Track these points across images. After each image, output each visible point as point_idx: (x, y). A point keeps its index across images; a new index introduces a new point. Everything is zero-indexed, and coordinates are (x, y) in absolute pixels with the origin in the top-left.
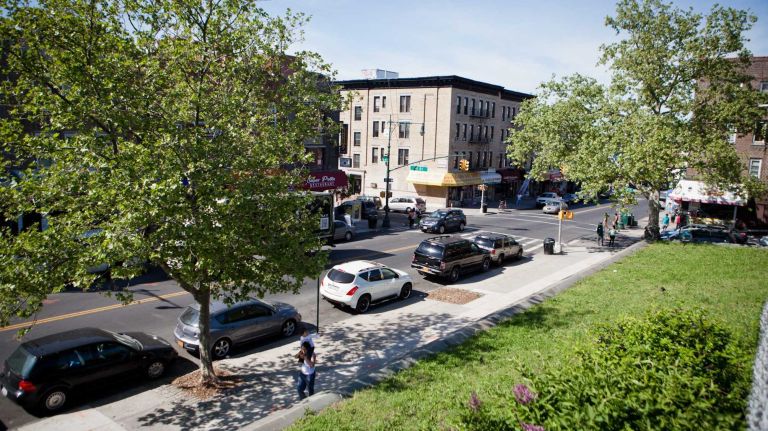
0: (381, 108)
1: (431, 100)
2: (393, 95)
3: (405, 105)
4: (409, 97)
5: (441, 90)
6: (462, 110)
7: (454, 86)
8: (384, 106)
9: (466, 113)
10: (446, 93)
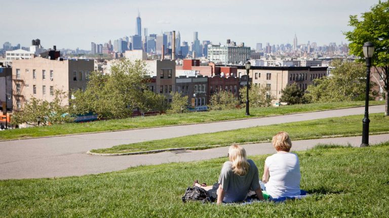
0: (258, 77)
1: (280, 75)
2: (264, 73)
3: (269, 77)
4: (270, 74)
5: (284, 71)
6: (292, 79)
7: (289, 70)
8: (260, 77)
9: (294, 80)
10: (286, 73)
